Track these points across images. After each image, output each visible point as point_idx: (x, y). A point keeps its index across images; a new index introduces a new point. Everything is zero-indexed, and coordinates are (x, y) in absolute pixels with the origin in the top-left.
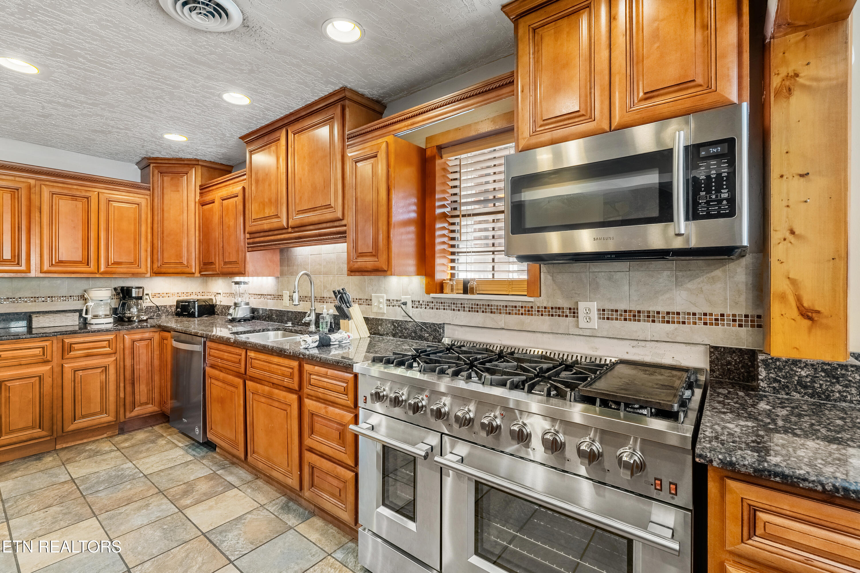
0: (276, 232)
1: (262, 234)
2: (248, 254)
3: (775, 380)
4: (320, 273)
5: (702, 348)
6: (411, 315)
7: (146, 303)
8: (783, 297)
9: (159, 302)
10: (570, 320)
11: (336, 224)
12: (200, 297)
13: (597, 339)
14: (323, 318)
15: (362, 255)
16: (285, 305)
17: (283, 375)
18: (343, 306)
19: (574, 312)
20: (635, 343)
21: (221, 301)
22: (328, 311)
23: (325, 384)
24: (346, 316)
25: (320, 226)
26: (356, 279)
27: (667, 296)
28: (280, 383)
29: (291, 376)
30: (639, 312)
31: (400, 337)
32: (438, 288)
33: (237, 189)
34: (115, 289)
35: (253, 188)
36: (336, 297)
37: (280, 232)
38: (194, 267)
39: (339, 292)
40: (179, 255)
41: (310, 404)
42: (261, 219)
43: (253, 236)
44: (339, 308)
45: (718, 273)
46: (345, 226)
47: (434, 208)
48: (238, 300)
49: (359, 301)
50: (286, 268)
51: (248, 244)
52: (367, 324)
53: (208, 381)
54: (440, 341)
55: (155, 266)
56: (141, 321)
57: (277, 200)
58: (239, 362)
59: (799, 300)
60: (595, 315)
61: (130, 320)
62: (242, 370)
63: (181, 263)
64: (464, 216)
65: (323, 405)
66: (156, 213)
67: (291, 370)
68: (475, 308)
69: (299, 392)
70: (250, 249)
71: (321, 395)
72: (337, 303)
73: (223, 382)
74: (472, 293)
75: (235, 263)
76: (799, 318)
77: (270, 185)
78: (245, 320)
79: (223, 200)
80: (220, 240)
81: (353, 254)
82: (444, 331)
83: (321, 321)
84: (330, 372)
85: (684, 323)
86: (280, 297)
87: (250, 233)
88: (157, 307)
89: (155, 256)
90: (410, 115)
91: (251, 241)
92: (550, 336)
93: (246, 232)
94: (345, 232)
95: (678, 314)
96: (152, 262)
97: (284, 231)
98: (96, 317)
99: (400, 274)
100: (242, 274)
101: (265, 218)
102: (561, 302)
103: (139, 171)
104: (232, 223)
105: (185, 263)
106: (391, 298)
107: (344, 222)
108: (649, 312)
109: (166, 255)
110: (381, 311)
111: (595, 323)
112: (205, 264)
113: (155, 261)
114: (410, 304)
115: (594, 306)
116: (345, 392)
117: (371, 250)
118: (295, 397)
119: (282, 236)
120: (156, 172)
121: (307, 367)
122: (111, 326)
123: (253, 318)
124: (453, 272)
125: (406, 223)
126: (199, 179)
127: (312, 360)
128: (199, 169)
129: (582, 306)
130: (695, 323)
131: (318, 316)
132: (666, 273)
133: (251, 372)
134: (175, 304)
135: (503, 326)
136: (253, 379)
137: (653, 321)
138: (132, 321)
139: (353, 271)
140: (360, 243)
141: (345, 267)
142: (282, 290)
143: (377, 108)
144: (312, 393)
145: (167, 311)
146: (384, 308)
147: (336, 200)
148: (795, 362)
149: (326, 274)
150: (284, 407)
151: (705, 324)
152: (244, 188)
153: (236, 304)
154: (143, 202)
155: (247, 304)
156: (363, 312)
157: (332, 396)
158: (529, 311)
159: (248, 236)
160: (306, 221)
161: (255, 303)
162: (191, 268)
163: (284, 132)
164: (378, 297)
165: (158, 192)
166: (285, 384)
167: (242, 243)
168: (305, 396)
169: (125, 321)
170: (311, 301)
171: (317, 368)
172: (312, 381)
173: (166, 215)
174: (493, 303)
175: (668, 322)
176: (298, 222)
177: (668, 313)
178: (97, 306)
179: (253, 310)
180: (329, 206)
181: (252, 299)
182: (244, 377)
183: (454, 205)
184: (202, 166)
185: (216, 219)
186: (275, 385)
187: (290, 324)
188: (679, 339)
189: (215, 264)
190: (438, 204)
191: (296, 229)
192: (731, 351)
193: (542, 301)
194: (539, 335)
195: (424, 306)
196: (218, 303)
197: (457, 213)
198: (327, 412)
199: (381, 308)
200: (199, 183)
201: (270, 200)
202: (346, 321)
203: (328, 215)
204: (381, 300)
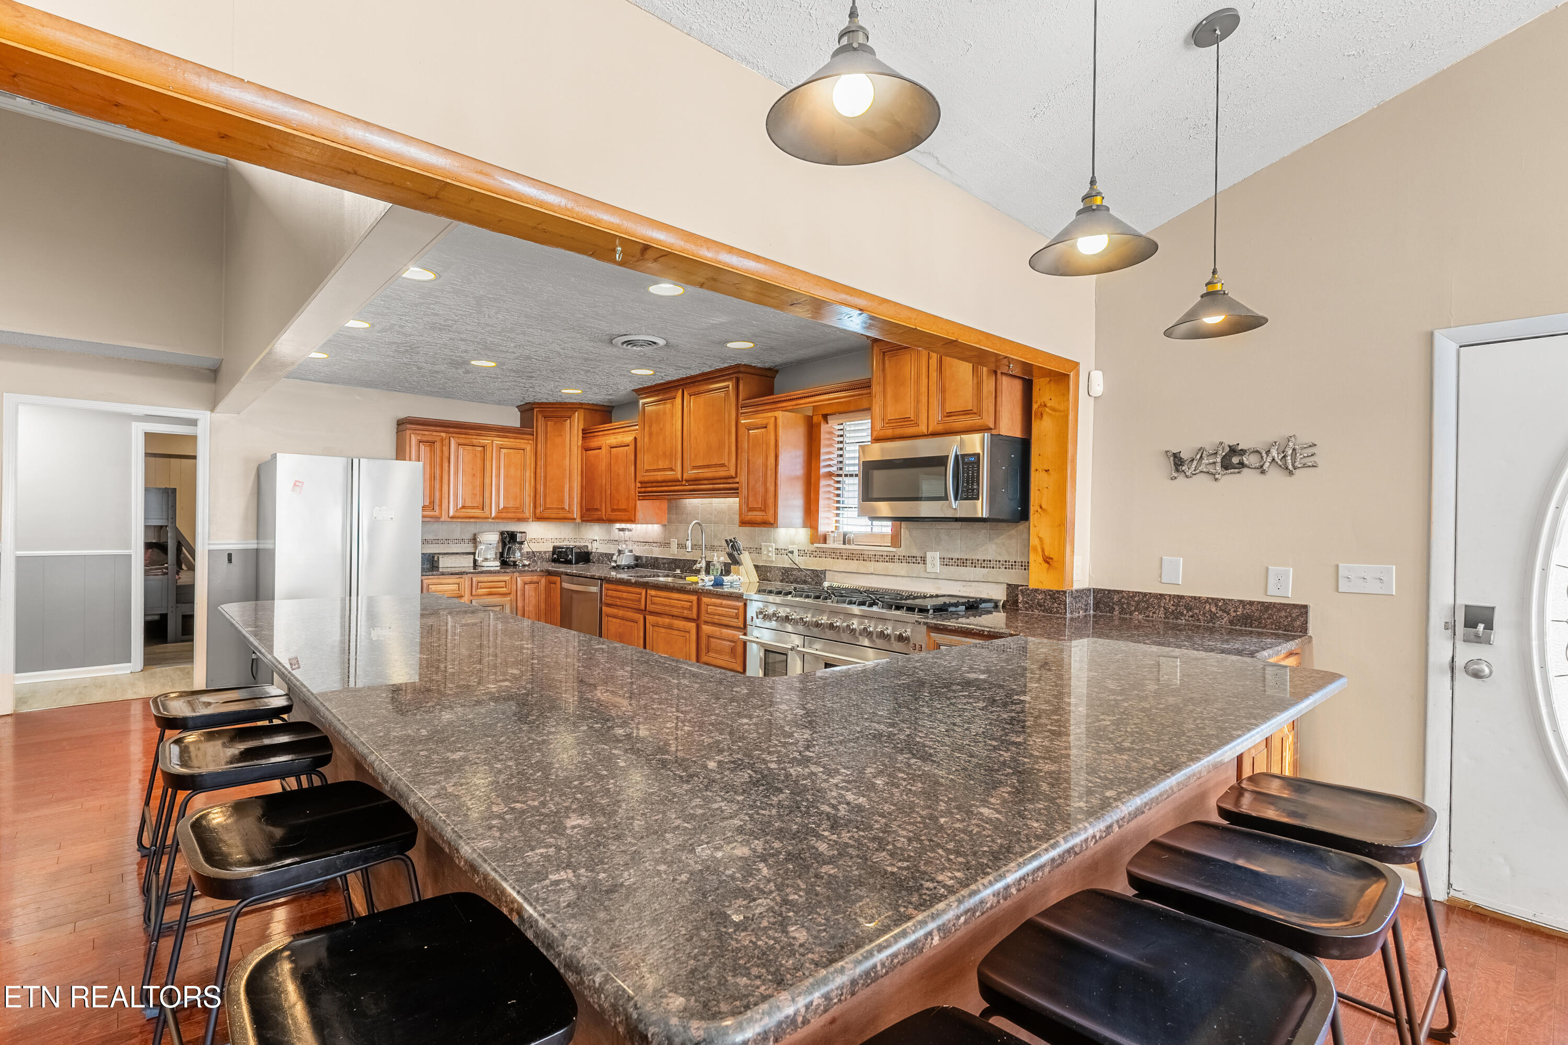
0: (669, 484)
1: (654, 484)
2: (639, 503)
3: (1027, 603)
4: (711, 523)
5: (1002, 585)
6: (797, 563)
7: (526, 548)
8: (1035, 547)
9: (535, 547)
10: (921, 566)
11: (729, 481)
12: (577, 544)
13: (940, 581)
14: (714, 565)
15: (751, 509)
16: (673, 552)
17: (683, 608)
18: (735, 553)
19: (924, 560)
20: (964, 583)
21: (597, 548)
22: (719, 558)
23: (720, 612)
24: (736, 562)
25: (714, 481)
26: (747, 529)
27: (984, 548)
28: (680, 614)
29: (690, 609)
30: (966, 560)
31: (787, 582)
32: (821, 539)
33: (628, 438)
34: (502, 533)
35: (646, 440)
36: (728, 546)
37: (674, 484)
38: (576, 513)
39: (731, 541)
40: (562, 501)
41: (706, 629)
42: (654, 470)
43: (644, 485)
44: (730, 555)
46: (738, 483)
47: (819, 468)
48: (622, 547)
49: (750, 550)
50: (674, 517)
51: (639, 493)
52: (757, 571)
53: (605, 619)
54: (821, 584)
55: (538, 511)
56: (524, 566)
57: (671, 455)
58: (639, 601)
59: (1043, 551)
60: (938, 562)
61: (515, 564)
62: (643, 607)
63: (563, 509)
64: (846, 475)
65: (718, 629)
66: (539, 458)
67: (690, 604)
68: (851, 556)
69: (697, 620)
70: (641, 498)
71: (716, 621)
72: (729, 550)
73: (622, 618)
74: (849, 544)
75: (625, 510)
76: (1043, 563)
77: (664, 439)
78: (629, 567)
79: (611, 448)
80: (608, 487)
81: (744, 508)
82: (825, 576)
83: (712, 567)
84: (725, 602)
85: (993, 568)
86: (666, 545)
87: (640, 482)
88: (533, 552)
89: (538, 501)
90: (795, 397)
91: (643, 490)
92: (908, 579)
93: (637, 481)
94: (737, 489)
95: (990, 561)
96: (535, 507)
97: (678, 483)
98: (486, 560)
99: (787, 526)
100: (632, 520)
101: (659, 470)
102: (915, 552)
103: (519, 413)
104: (621, 471)
105: (567, 508)
106: (779, 547)
107: (737, 480)
108: (972, 560)
109: (548, 500)
110: (770, 559)
111: (938, 568)
112: (588, 510)
113: (538, 506)
114: (796, 553)
115: (937, 555)
116: (737, 617)
117: (760, 506)
118: (693, 625)
119: (676, 488)
120: (540, 416)
121: (705, 600)
122: (498, 568)
123: (637, 566)
124: (837, 525)
125: (792, 479)
126: (582, 423)
127: (709, 593)
128: (582, 412)
129: (929, 555)
130: (1000, 568)
131: (708, 564)
133: (650, 607)
134: (551, 550)
135: (872, 571)
136: (652, 613)
137: (975, 567)
138: (517, 565)
139: (744, 523)
140: (750, 499)
141: (737, 518)
142: (670, 538)
143: (769, 374)
144: (708, 620)
145: (542, 557)
146: (773, 555)
147: (729, 460)
148: (1037, 591)
149: (716, 523)
150: (683, 634)
151: (1006, 568)
152: (635, 438)
153: (620, 552)
154: (528, 448)
155: (631, 551)
156: (753, 561)
157: (726, 620)
158: (892, 559)
159: (639, 485)
160: (701, 476)
161: (639, 551)
162: (573, 514)
163: (680, 391)
164: (768, 546)
165: (541, 437)
166: (685, 615)
167: (633, 492)
168: (702, 623)
169: (509, 565)
170: (702, 550)
171: (713, 600)
172: (709, 610)
173: (549, 459)
174: (865, 552)
175: (984, 567)
176: (693, 476)
177: (984, 561)
178: (487, 549)
179: (637, 558)
180: (723, 465)
181: (635, 546)
182: (644, 612)
183: (841, 466)
184: (584, 409)
185: (603, 466)
186: (674, 616)
187: (678, 571)
188: (990, 580)
189: (601, 511)
190: (822, 464)
191: (691, 483)
192: (1013, 586)
193: (901, 551)
194: (900, 579)
195: (808, 555)
196: (594, 550)
197: (841, 472)
198: (721, 633)
199: (770, 557)
200: (581, 427)
201: (664, 453)
202: (737, 567)
203: (723, 473)
204: (770, 549)
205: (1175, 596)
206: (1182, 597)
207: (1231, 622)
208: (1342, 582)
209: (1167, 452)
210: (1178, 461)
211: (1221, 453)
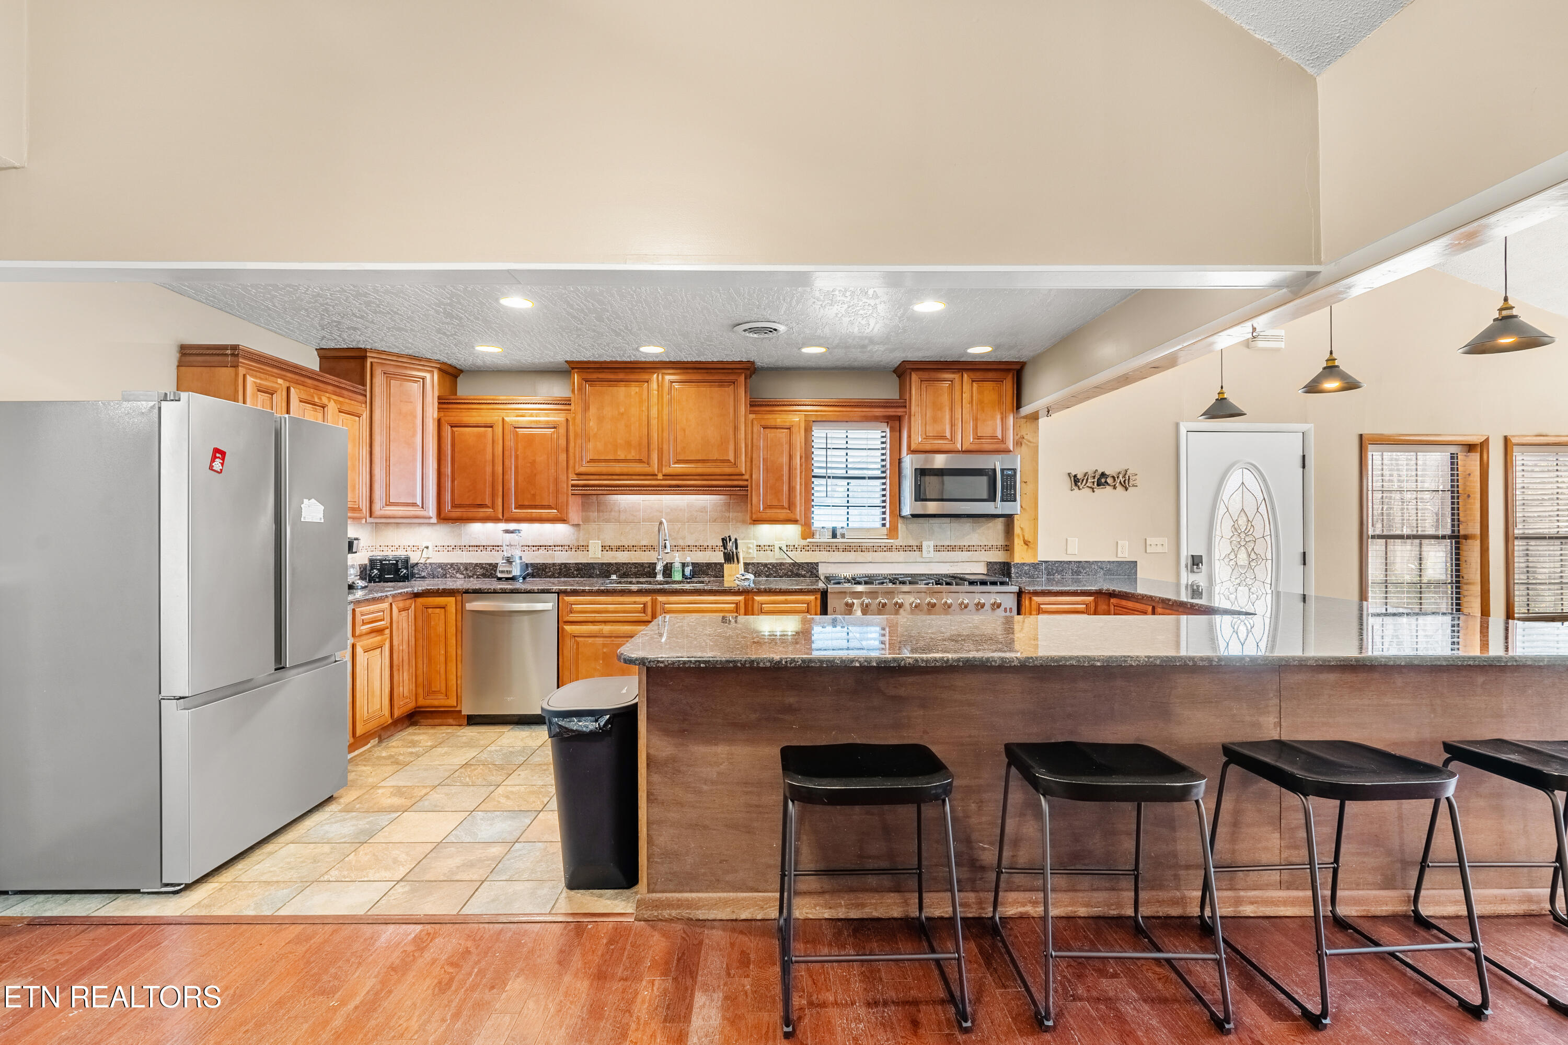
0: (635, 477)
1: (605, 477)
2: (571, 498)
3: (1019, 573)
5: (983, 563)
8: (1019, 536)
10: (917, 553)
13: (931, 563)
14: (675, 567)
16: (593, 557)
19: (920, 548)
20: (952, 564)
21: (427, 558)
25: (711, 477)
27: (968, 537)
30: (955, 546)
31: (775, 577)
32: (812, 535)
35: (591, 423)
37: (643, 477)
38: (432, 511)
40: (411, 493)
42: (608, 461)
43: (584, 477)
45: (990, 524)
46: (747, 480)
48: (508, 553)
51: (573, 486)
57: (640, 445)
58: (642, 610)
59: (1024, 537)
60: (932, 549)
63: (415, 504)
66: (377, 430)
68: (847, 549)
73: (609, 636)
74: (840, 537)
75: (548, 507)
76: (1025, 545)
79: (516, 428)
80: (509, 477)
82: (819, 567)
85: (976, 551)
86: (585, 548)
87: (577, 474)
89: (376, 493)
91: (581, 482)
93: (570, 472)
94: (746, 486)
95: (973, 546)
96: (371, 501)
102: (911, 542)
104: (540, 459)
105: (419, 504)
106: (762, 544)
107: (745, 477)
108: (960, 546)
109: (391, 491)
110: (750, 556)
111: (932, 554)
113: (376, 500)
114: (785, 549)
115: (932, 543)
120: (379, 371)
126: (437, 388)
128: (436, 373)
129: (925, 544)
130: (981, 551)
132: (968, 524)
135: (869, 560)
137: (962, 551)
142: (588, 539)
146: (754, 553)
147: (736, 457)
148: (1024, 564)
151: (985, 551)
152: (567, 420)
154: (364, 415)
158: (890, 549)
159: (573, 477)
162: (429, 512)
163: (657, 375)
164: (746, 544)
165: (380, 400)
167: (564, 486)
173: (393, 434)
174: (861, 545)
175: (968, 551)
177: (969, 546)
180: (727, 461)
184: (438, 368)
185: (496, 449)
188: (972, 559)
189: (492, 508)
191: (671, 478)
192: (996, 563)
193: (898, 542)
194: (896, 565)
195: (798, 549)
199: (750, 553)
200: (436, 394)
204: (751, 546)
205: (1077, 562)
206: (1080, 562)
207: (1104, 574)
208: (1148, 547)
209: (1069, 474)
210: (1076, 481)
211: (1097, 477)
